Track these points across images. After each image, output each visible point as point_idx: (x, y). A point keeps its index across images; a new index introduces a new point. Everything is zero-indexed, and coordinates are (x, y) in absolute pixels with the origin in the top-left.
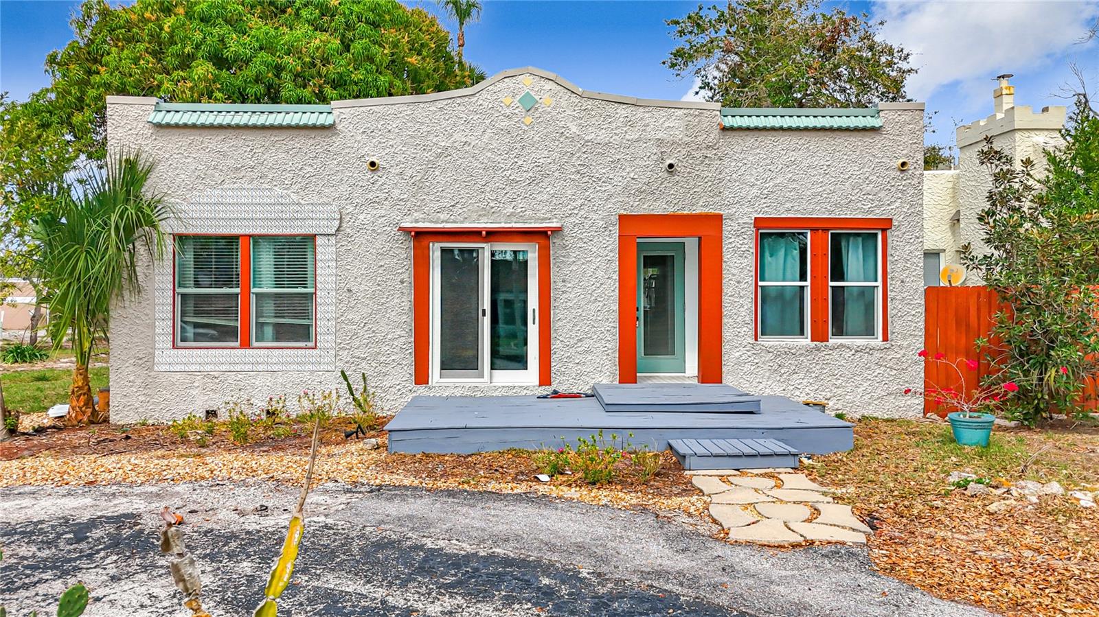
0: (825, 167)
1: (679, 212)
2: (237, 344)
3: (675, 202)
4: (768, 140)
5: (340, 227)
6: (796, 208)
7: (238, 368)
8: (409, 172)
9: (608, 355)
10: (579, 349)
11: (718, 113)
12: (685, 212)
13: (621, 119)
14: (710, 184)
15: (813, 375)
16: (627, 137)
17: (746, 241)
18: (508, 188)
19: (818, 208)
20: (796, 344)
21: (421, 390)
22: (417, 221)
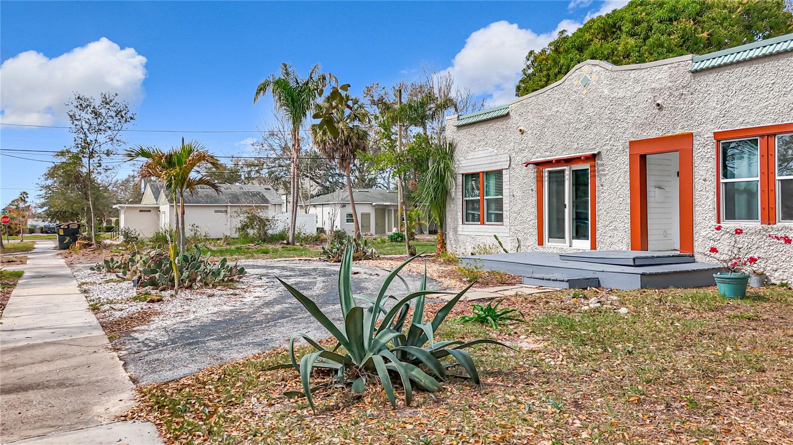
0: (770, 86)
1: (666, 135)
2: (479, 223)
3: (663, 128)
4: (725, 74)
5: (510, 164)
6: (746, 121)
7: (481, 234)
8: (535, 132)
9: (625, 232)
10: (610, 228)
11: (691, 62)
12: (669, 135)
13: (632, 80)
14: (685, 112)
15: (763, 251)
16: (635, 91)
17: (709, 150)
18: (575, 133)
19: (764, 119)
20: (747, 226)
21: (540, 249)
22: (537, 158)
